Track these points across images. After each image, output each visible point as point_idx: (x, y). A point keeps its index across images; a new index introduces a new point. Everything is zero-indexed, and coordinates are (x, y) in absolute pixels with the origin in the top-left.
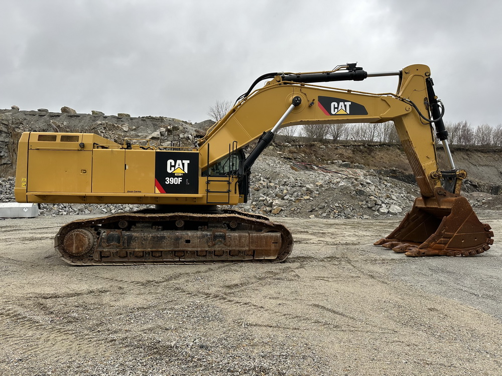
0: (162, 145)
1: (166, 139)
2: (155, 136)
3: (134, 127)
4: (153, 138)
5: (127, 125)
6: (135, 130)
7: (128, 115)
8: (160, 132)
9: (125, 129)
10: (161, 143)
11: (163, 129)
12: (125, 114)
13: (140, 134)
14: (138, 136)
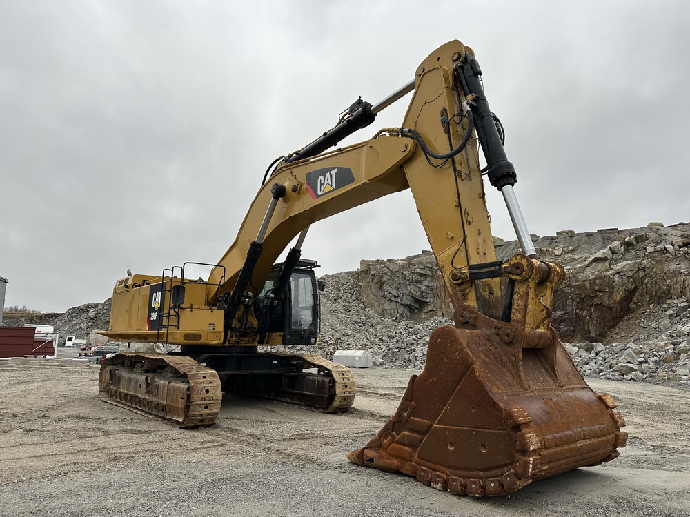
0: (612, 269)
1: (621, 258)
2: (600, 256)
3: (571, 248)
4: (596, 260)
5: (561, 246)
6: (573, 251)
7: (570, 231)
8: (611, 249)
9: (557, 252)
10: (610, 265)
11: (616, 244)
12: (565, 232)
13: (577, 257)
14: (575, 260)
